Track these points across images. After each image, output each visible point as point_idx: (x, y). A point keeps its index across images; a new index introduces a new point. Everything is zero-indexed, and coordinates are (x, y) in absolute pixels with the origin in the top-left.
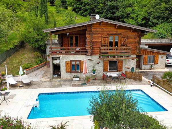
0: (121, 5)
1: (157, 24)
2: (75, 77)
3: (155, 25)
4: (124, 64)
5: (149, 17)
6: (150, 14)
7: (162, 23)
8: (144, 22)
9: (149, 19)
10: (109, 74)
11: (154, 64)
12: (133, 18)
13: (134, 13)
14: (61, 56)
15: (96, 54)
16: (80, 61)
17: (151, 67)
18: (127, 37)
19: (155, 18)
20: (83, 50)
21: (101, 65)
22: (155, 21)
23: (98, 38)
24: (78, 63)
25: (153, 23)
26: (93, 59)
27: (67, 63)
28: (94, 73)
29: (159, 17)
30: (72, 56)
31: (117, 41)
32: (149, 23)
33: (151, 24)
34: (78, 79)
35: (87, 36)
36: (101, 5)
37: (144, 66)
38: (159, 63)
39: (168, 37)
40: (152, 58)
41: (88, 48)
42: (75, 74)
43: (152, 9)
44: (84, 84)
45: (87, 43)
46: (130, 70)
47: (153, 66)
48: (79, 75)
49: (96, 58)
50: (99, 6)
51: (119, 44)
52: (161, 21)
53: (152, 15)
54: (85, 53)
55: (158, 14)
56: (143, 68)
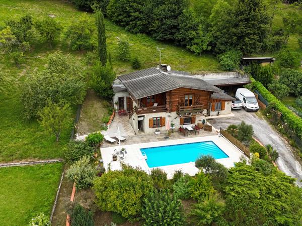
0: (183, 25)
1: (225, 51)
2: (157, 131)
3: (222, 52)
4: (197, 118)
5: (215, 41)
6: (216, 38)
7: (230, 49)
8: (210, 48)
9: (216, 44)
10: (184, 126)
11: (221, 110)
12: (197, 44)
13: (199, 37)
14: (145, 115)
15: (174, 111)
16: (161, 118)
17: (219, 113)
18: (200, 95)
19: (222, 44)
20: (164, 108)
21: (178, 119)
22: (222, 48)
23: (176, 98)
24: (159, 119)
25: (220, 50)
26: (171, 115)
27: (150, 120)
28: (172, 127)
29: (226, 43)
30: (154, 114)
31: (191, 98)
32: (216, 49)
33: (218, 51)
34: (159, 132)
35: (167, 97)
36: (157, 22)
37: (212, 113)
38: (225, 109)
39: (236, 70)
40: (219, 105)
41: (167, 106)
42: (157, 128)
43: (218, 33)
44: (166, 138)
45: (167, 103)
46: (201, 122)
47: (220, 112)
48: (159, 128)
49: (174, 114)
50: (154, 23)
51: (193, 102)
52: (229, 48)
53: (219, 41)
54: (166, 110)
55: (225, 40)
56: (211, 114)
